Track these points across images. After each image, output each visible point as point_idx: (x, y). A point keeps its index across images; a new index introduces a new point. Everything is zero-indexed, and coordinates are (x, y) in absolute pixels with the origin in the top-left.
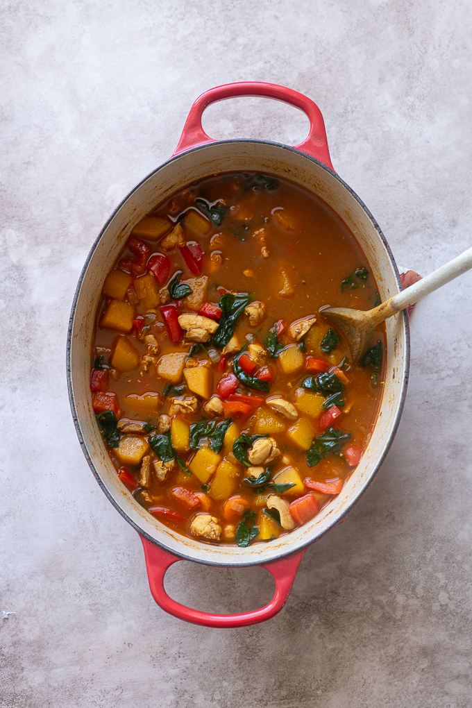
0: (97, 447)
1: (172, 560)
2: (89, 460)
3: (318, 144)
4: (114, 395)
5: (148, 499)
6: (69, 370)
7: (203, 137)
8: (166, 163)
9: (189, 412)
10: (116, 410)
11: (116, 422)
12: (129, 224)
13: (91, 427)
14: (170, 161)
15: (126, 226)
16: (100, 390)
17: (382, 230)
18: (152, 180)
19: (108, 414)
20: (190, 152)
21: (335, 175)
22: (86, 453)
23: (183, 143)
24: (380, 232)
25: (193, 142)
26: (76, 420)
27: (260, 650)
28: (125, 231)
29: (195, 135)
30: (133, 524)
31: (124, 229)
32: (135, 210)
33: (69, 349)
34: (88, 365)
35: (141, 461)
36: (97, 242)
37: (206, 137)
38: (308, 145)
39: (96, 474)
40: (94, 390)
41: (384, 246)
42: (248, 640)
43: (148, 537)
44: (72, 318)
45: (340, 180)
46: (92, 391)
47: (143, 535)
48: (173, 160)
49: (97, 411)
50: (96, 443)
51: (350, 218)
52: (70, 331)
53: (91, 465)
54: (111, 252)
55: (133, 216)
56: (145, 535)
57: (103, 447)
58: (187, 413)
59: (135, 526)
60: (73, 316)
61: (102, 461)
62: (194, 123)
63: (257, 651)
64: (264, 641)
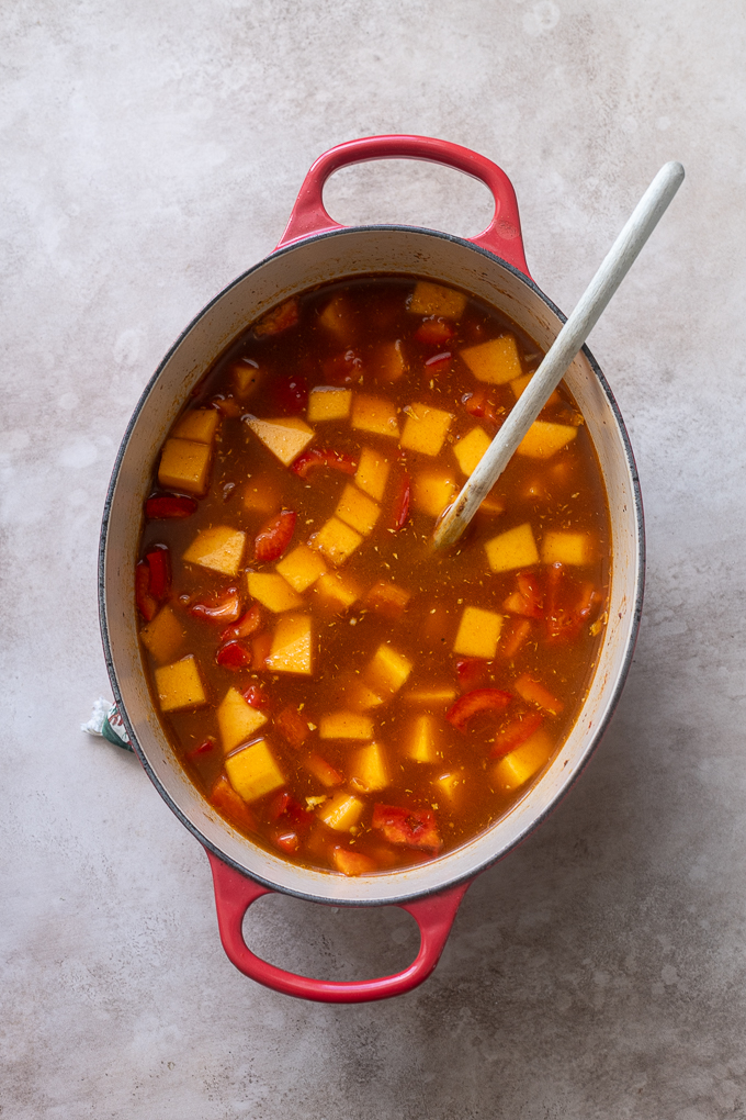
1: (255, 892)
3: (508, 236)
6: (101, 585)
7: (326, 220)
8: (265, 261)
14: (271, 258)
20: (302, 244)
21: (533, 286)
23: (293, 230)
25: (308, 229)
26: (110, 665)
27: (378, 1067)
29: (312, 216)
33: (103, 551)
36: (152, 383)
38: (490, 237)
42: (359, 1052)
45: (540, 294)
47: (211, 851)
48: (274, 256)
56: (216, 851)
59: (200, 837)
60: (110, 499)
62: (312, 197)
63: (375, 1069)
64: (386, 1052)
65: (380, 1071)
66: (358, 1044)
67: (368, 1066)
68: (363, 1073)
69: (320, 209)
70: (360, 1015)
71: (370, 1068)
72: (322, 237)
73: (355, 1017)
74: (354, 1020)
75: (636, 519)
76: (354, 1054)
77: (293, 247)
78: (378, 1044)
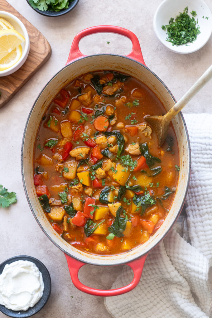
0: (40, 212)
1: (82, 265)
2: (36, 218)
4: (46, 186)
5: (69, 237)
6: (23, 175)
7: (80, 55)
8: (63, 69)
9: (79, 191)
10: (47, 194)
11: (48, 200)
12: (47, 101)
13: (36, 202)
14: (65, 68)
15: (45, 102)
16: (39, 185)
17: (172, 93)
18: (56, 78)
19: (44, 196)
20: (74, 62)
21: (147, 68)
22: (34, 215)
23: (71, 58)
24: (171, 94)
25: (75, 57)
26: (28, 199)
27: (81, 310)
28: (45, 104)
29: (75, 54)
30: (61, 248)
31: (44, 103)
32: (49, 93)
33: (22, 164)
34: (32, 172)
35: (63, 219)
36: (32, 110)
37: (81, 54)
39: (40, 225)
40: (36, 185)
41: (174, 101)
42: (76, 304)
43: (68, 254)
44: (22, 149)
45: (150, 71)
46: (35, 186)
47: (66, 254)
48: (66, 67)
49: (39, 195)
50: (39, 210)
51: (156, 89)
52: (22, 155)
53: (37, 221)
54: (39, 115)
55: (48, 97)
56: (67, 253)
57: (43, 212)
58: (79, 192)
59: (62, 249)
60: (23, 148)
61: (43, 218)
62: (75, 48)
63: (80, 310)
64: (84, 306)
65: (82, 311)
66: (77, 302)
67: (78, 309)
68: (77, 311)
69: (78, 51)
70: (78, 293)
71: (79, 310)
72: (80, 60)
73: (77, 294)
74: (76, 295)
75: (186, 137)
76: (75, 305)
77: (71, 64)
78: (82, 303)
